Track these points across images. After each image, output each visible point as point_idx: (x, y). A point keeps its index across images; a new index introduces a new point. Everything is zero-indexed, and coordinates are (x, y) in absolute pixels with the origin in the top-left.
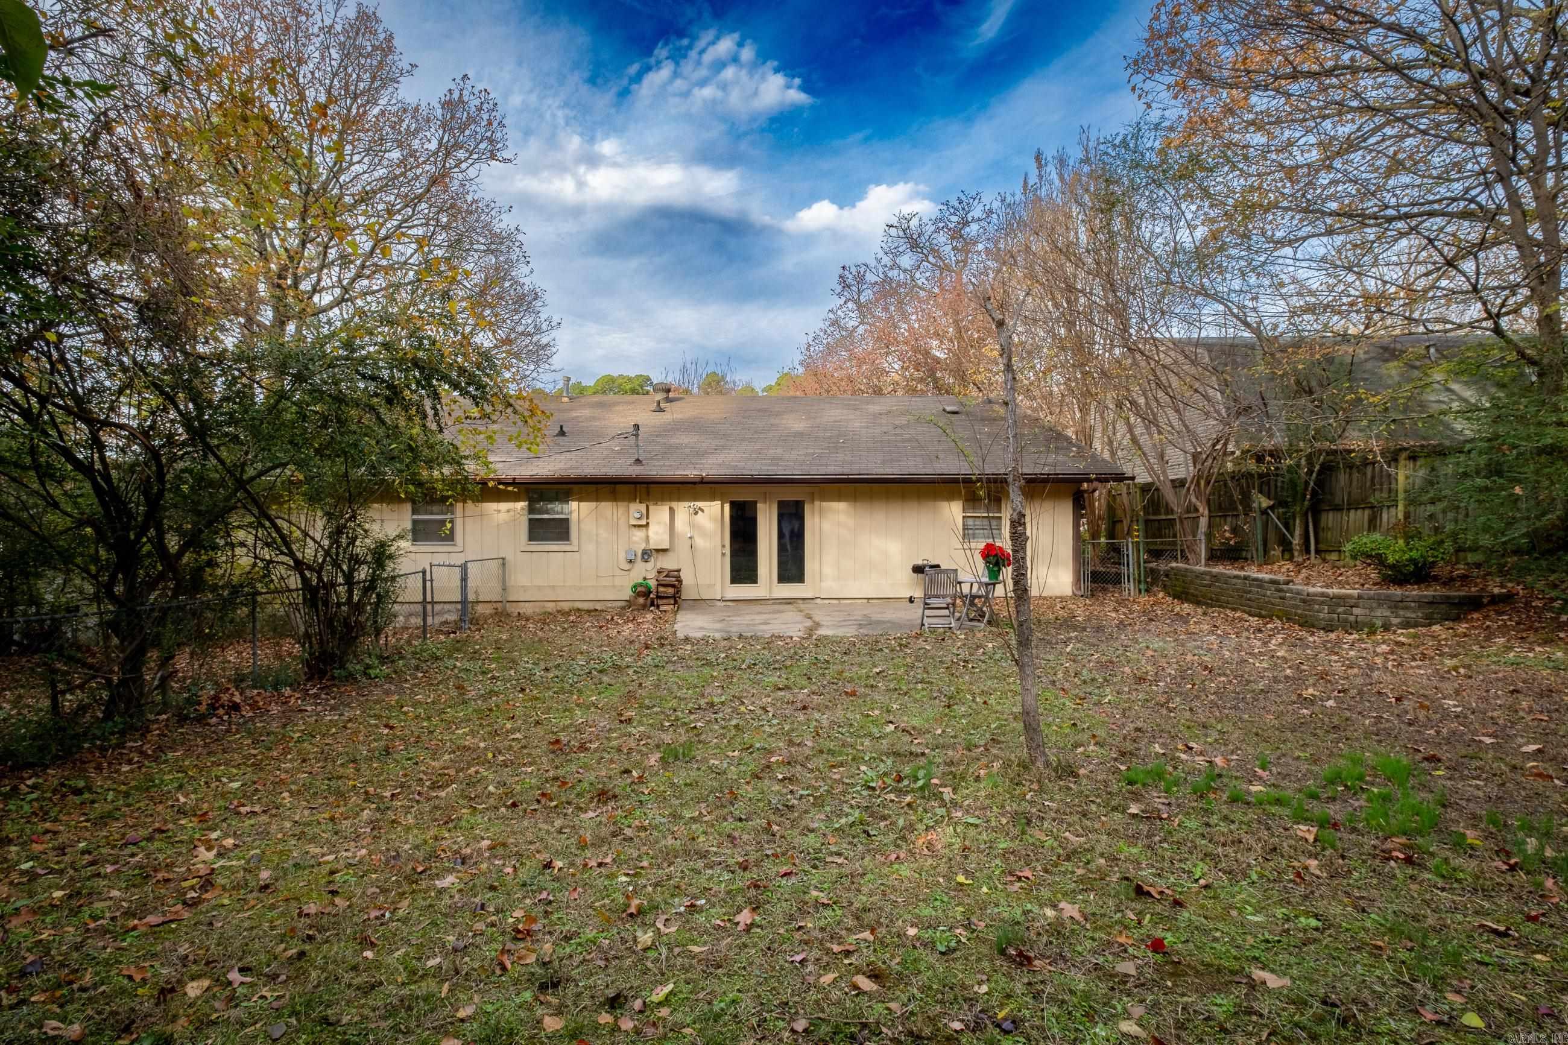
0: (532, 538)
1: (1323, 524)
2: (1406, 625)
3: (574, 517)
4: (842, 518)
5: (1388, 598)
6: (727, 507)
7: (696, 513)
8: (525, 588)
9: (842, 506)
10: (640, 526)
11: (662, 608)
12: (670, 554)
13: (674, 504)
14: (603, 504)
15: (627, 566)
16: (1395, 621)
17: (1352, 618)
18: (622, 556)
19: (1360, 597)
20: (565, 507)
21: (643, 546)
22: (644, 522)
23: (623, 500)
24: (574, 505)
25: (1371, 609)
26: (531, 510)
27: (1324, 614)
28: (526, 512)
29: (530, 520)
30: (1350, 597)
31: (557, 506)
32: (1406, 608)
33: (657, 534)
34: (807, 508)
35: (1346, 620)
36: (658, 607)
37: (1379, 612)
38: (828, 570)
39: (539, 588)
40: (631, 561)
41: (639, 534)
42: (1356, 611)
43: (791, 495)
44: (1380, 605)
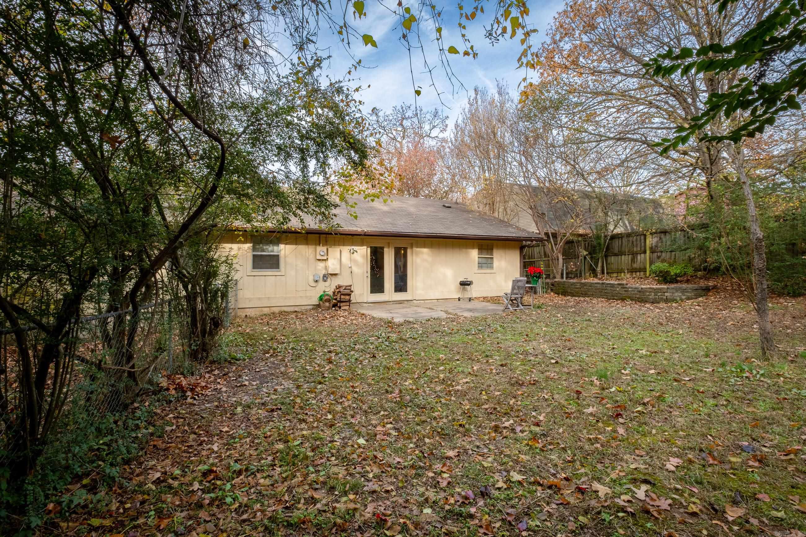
0: (255, 267)
1: (609, 261)
2: (688, 299)
3: (282, 254)
4: (425, 256)
5: (680, 288)
6: (369, 250)
7: (353, 253)
8: (250, 300)
9: (425, 250)
10: (323, 260)
11: (343, 308)
12: (339, 276)
13: (342, 248)
14: (300, 246)
15: (313, 284)
16: (684, 297)
17: (665, 297)
18: (311, 278)
19: (668, 288)
20: (275, 248)
21: (324, 272)
22: (325, 258)
23: (312, 244)
24: (282, 246)
25: (673, 293)
26: (254, 249)
27: (652, 296)
28: (251, 251)
29: (254, 256)
30: (664, 288)
31: (270, 248)
32: (687, 292)
33: (332, 265)
34: (409, 251)
35: (662, 298)
36: (340, 307)
37: (676, 294)
38: (419, 284)
39: (259, 299)
40: (317, 281)
41: (321, 265)
42: (666, 294)
43: (400, 243)
44: (677, 291)
